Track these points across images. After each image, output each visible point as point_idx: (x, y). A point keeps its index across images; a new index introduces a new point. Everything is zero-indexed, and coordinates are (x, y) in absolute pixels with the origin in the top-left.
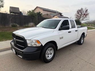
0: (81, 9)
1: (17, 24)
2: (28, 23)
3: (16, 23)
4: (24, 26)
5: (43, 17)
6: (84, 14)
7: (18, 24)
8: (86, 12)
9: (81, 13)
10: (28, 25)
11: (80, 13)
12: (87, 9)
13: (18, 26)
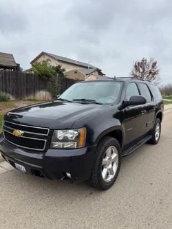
0: (143, 61)
1: (9, 93)
2: (34, 92)
3: (6, 91)
4: (26, 99)
5: (67, 77)
6: (150, 73)
7: (13, 94)
8: (153, 67)
9: (144, 70)
10: (34, 95)
11: (141, 70)
12: (154, 61)
13: (12, 98)
